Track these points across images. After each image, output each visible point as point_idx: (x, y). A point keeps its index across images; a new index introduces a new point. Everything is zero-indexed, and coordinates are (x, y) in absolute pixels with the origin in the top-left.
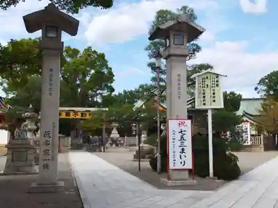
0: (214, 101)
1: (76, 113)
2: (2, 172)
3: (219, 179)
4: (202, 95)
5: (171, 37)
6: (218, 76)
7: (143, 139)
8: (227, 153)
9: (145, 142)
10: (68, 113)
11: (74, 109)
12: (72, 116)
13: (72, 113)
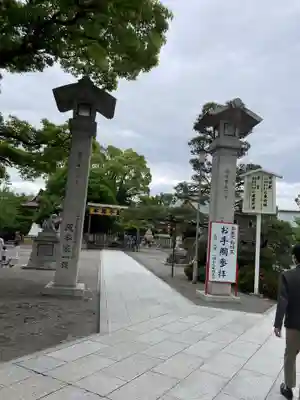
0: (265, 205)
1: (112, 210)
2: (26, 265)
3: (265, 297)
4: (251, 198)
5: (222, 126)
6: (271, 176)
7: (178, 243)
8: (274, 266)
9: (180, 246)
10: (104, 210)
11: (111, 206)
12: (108, 213)
13: (108, 211)
